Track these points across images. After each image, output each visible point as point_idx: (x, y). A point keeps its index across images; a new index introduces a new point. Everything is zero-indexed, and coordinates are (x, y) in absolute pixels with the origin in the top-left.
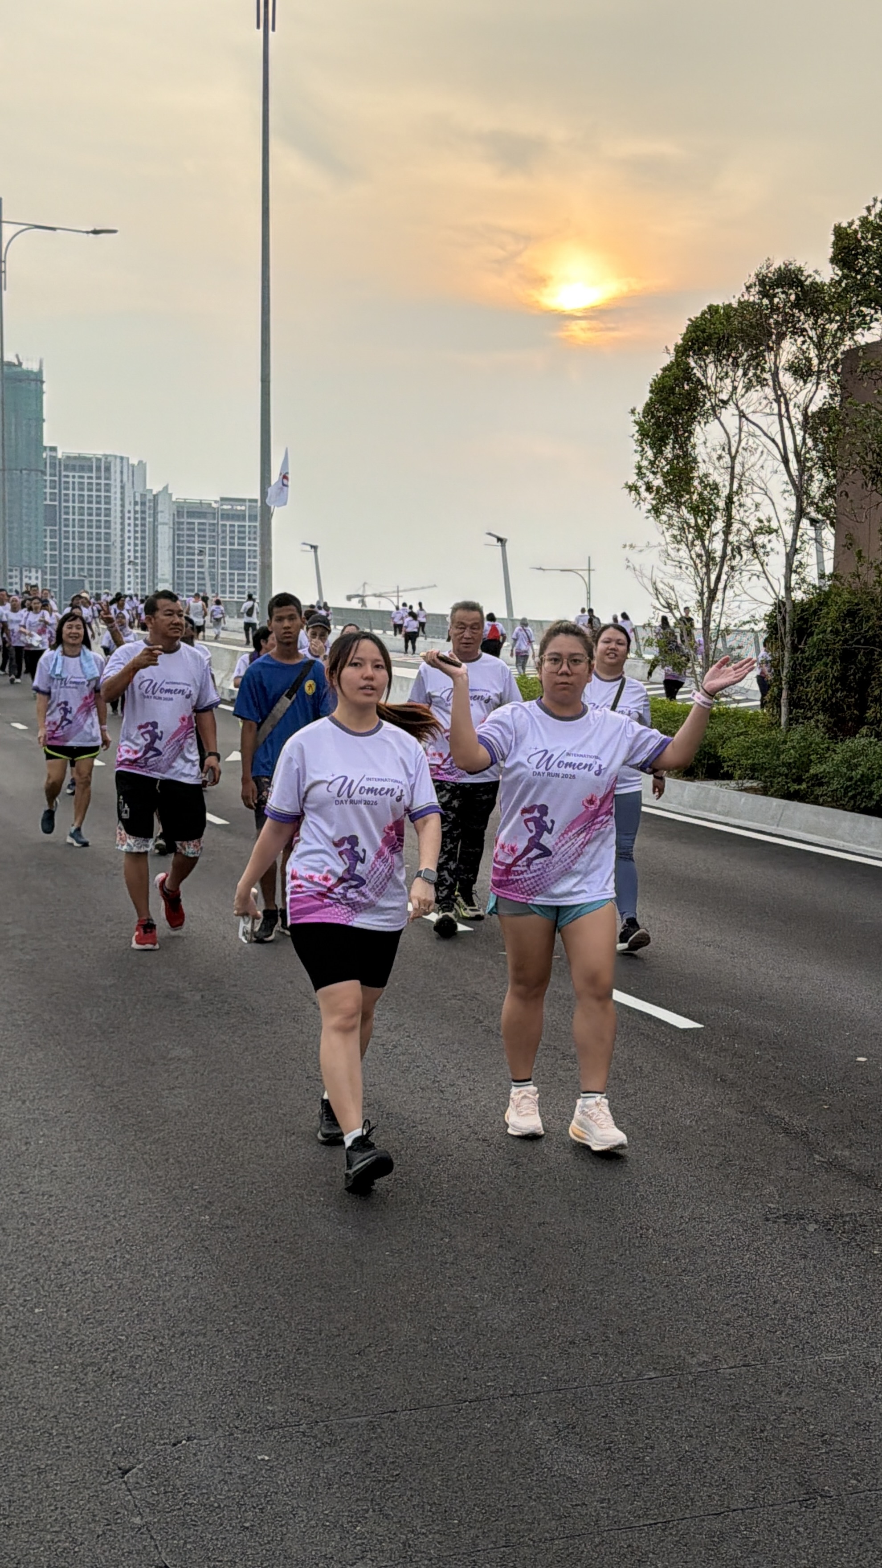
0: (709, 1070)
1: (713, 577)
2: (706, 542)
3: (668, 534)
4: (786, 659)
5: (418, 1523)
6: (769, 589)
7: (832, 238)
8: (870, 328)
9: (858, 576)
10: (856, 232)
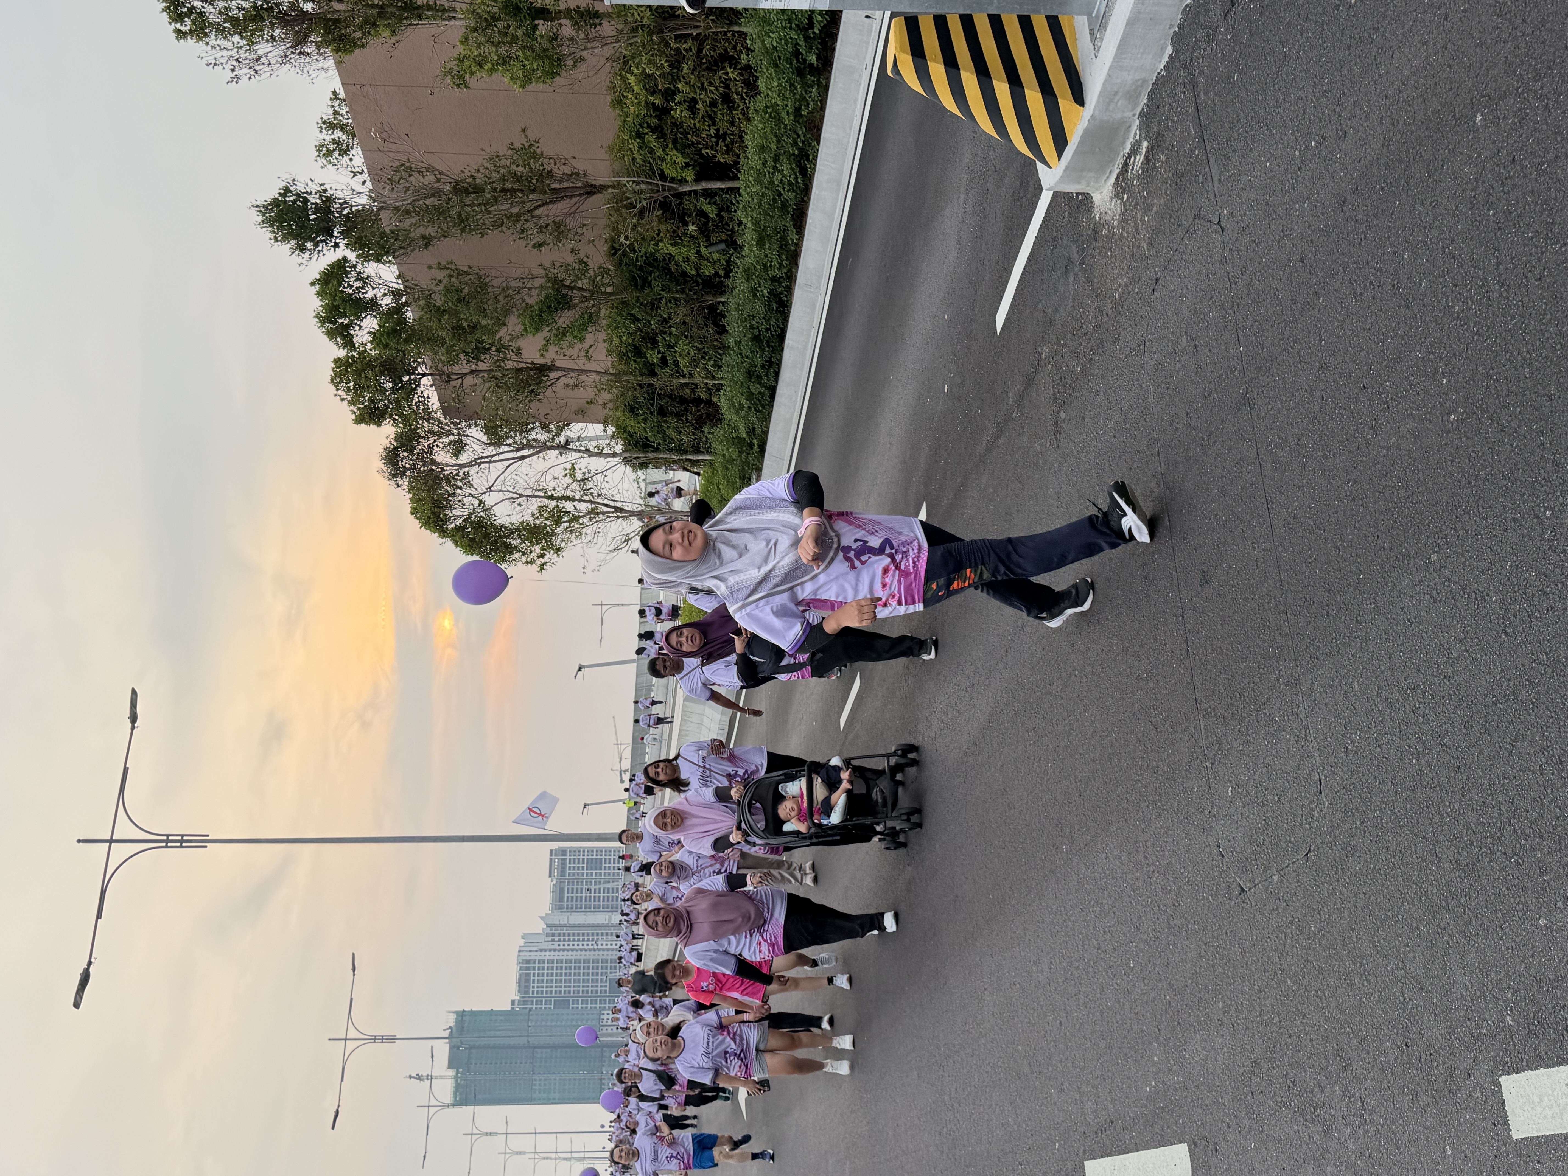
0: (955, 495)
1: (606, 509)
2: (581, 514)
3: (575, 543)
4: (665, 456)
5: (1273, 677)
6: (614, 468)
7: (363, 425)
8: (428, 397)
9: (605, 404)
10: (359, 409)
